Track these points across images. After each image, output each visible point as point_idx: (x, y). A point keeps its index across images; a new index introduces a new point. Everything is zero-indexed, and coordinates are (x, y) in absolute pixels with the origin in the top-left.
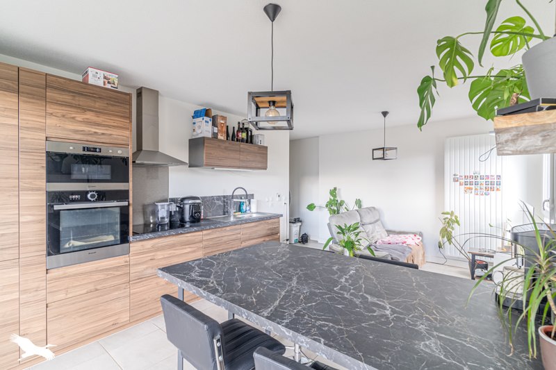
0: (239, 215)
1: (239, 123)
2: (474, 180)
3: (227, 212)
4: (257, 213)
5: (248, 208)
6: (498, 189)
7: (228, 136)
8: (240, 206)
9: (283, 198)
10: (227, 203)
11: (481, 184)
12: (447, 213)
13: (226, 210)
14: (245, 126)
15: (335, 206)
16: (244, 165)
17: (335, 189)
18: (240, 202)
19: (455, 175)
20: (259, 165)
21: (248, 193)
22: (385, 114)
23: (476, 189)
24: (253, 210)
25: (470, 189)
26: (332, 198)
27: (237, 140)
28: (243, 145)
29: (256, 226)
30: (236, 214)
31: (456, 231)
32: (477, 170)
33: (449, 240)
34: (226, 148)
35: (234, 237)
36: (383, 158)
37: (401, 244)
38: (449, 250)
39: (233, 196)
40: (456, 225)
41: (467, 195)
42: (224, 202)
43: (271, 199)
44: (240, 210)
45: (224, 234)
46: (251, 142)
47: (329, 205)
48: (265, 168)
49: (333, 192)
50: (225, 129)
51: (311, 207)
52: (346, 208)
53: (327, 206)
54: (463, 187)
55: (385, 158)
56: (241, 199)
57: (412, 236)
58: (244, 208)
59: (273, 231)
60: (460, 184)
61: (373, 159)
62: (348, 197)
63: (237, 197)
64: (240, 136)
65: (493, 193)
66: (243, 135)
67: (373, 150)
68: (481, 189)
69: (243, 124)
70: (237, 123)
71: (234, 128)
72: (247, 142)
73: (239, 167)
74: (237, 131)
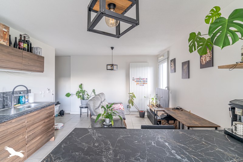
0: (19, 106)
1: (21, 35)
2: (139, 80)
3: (7, 105)
4: (35, 103)
5: (26, 100)
6: (146, 83)
7: (10, 43)
8: (19, 99)
9: (52, 91)
10: (7, 98)
11: (142, 82)
12: (131, 94)
13: (6, 103)
14: (26, 39)
15: (81, 94)
16: (26, 68)
17: (81, 84)
18: (19, 96)
19: (133, 78)
20: (38, 69)
21: (28, 89)
22: (112, 48)
23: (140, 83)
24: (31, 101)
25: (138, 83)
26: (81, 89)
27: (19, 48)
28: (25, 53)
29: (38, 113)
30: (16, 106)
31: (135, 101)
32: (140, 76)
33: (133, 105)
34: (9, 53)
35: (19, 126)
36: (111, 70)
37: (119, 109)
38: (133, 108)
39: (13, 92)
40: (134, 98)
41: (137, 86)
42: (4, 97)
43: (43, 92)
44: (19, 102)
45: (9, 126)
46: (31, 51)
47: (78, 93)
48: (42, 71)
49: (81, 86)
50: (7, 37)
51: (68, 95)
52: (87, 94)
53: (77, 94)
54: (136, 83)
55: (114, 69)
56: (20, 93)
57: (119, 104)
58: (23, 101)
59: (50, 114)
60: (135, 82)
61: (107, 69)
62: (88, 89)
63: (16, 93)
64: (22, 45)
65: (145, 85)
66: (25, 46)
67: (107, 65)
68: (142, 83)
69: (24, 37)
70: (19, 35)
71: (16, 38)
72: (28, 51)
73: (21, 70)
74: (19, 42)
